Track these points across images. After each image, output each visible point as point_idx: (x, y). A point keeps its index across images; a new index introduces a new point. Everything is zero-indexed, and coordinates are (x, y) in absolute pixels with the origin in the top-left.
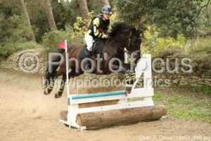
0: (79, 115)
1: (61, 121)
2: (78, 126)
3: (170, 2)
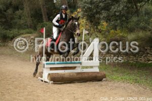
0: (49, 74)
1: (39, 78)
2: (48, 81)
3: (113, 7)
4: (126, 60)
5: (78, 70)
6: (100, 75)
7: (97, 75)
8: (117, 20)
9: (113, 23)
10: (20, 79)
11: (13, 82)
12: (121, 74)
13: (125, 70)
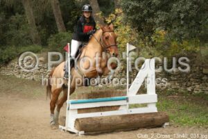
0: (77, 120)
1: (61, 127)
2: (76, 131)
3: (175, 5)
4: (200, 91)
5: (124, 111)
6: (159, 117)
7: (155, 117)
8: (182, 26)
9: (176, 30)
10: (30, 130)
11: (19, 135)
12: (193, 115)
13: (200, 108)
